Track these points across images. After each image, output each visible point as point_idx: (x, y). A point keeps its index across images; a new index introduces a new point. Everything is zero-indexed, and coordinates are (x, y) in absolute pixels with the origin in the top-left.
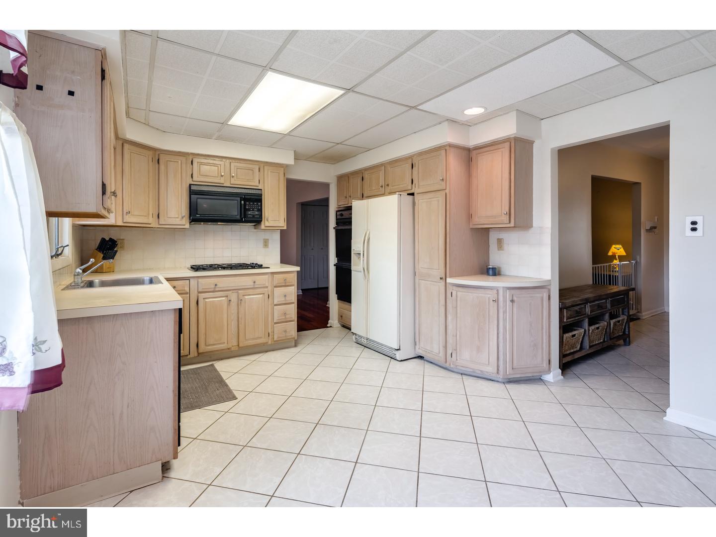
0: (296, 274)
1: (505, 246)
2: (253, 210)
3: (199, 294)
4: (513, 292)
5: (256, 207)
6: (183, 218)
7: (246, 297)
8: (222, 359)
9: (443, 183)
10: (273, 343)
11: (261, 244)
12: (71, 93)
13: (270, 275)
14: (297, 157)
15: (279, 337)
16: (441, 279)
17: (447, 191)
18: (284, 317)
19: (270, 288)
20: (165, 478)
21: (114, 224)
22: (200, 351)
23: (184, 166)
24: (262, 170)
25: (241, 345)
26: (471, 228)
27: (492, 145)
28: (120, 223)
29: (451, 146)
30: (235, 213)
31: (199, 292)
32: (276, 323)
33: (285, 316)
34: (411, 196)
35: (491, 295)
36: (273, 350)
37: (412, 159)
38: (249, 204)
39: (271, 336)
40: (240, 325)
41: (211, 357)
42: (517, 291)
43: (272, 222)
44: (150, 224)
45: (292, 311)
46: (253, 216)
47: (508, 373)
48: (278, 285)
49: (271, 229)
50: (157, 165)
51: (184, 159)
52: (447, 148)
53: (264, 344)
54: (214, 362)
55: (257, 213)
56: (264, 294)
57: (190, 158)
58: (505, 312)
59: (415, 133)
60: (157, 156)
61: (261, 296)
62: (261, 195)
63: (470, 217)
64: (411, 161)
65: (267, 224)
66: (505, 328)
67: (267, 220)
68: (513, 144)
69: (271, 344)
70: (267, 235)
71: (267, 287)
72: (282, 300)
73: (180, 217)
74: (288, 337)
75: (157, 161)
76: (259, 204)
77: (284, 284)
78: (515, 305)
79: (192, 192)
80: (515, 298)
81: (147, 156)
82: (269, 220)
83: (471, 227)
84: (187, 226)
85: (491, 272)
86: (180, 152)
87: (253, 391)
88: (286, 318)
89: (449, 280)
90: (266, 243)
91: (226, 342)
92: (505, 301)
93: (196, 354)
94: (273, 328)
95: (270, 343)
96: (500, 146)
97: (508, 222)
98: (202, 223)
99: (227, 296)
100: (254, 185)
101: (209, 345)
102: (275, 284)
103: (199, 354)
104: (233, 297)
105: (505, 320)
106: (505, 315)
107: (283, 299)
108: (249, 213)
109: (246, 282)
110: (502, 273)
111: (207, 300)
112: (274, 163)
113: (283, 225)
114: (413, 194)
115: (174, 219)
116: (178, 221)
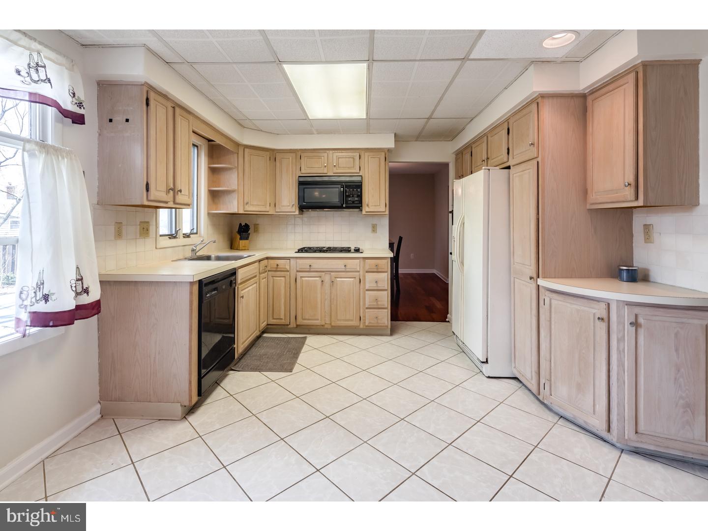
0: (389, 260)
1: (655, 236)
2: (353, 197)
3: (297, 273)
4: (637, 310)
5: (356, 193)
6: (293, 206)
7: (338, 279)
8: (318, 334)
9: (535, 149)
10: (364, 327)
11: (370, 229)
12: (127, 120)
13: (362, 260)
14: (398, 138)
15: (370, 323)
16: (531, 278)
17: (539, 159)
18: (375, 303)
19: (361, 273)
20: (185, 419)
21: (237, 213)
22: (298, 324)
23: (294, 161)
24: (362, 157)
25: (333, 324)
26: (590, 210)
27: (612, 82)
28: (241, 212)
29: (543, 96)
30: (336, 200)
31: (297, 271)
32: (367, 308)
33: (377, 302)
34: (507, 170)
35: (601, 310)
36: (367, 335)
37: (508, 123)
38: (350, 191)
39: (363, 320)
40: (332, 306)
41: (309, 330)
42: (647, 309)
43: (372, 207)
44: (268, 212)
45: (385, 298)
46: (353, 202)
47: (626, 437)
48: (370, 270)
49: (373, 215)
50: (274, 163)
51: (294, 155)
52: (539, 100)
53: (356, 327)
54: (307, 336)
55: (356, 199)
56: (355, 278)
57: (298, 154)
58: (620, 340)
59: (506, 88)
60: (273, 155)
61: (353, 279)
62: (361, 182)
63: (585, 192)
64: (507, 126)
65: (367, 209)
66: (621, 364)
67: (368, 205)
68: (641, 75)
69: (363, 328)
70: (375, 221)
71: (359, 271)
72: (373, 286)
73: (291, 205)
74: (380, 325)
75: (274, 159)
76: (359, 190)
77: (375, 270)
78: (641, 332)
79: (301, 183)
80: (641, 320)
81: (265, 156)
82: (370, 206)
83: (588, 207)
84: (297, 213)
85: (625, 274)
86: (291, 149)
87: (367, 370)
88: (378, 305)
89: (541, 282)
90: (374, 228)
91: (320, 319)
92: (621, 322)
93: (295, 326)
94: (364, 312)
95: (361, 326)
96: (621, 82)
97: (633, 197)
98: (310, 210)
99: (320, 277)
100: (355, 172)
101: (305, 319)
102: (367, 268)
103: (297, 325)
104: (327, 278)
105: (620, 352)
106: (622, 344)
107: (375, 285)
108: (349, 199)
109: (338, 265)
110: (652, 279)
111: (303, 279)
112: (375, 149)
113: (384, 210)
114: (509, 168)
115: (287, 207)
116: (289, 209)
